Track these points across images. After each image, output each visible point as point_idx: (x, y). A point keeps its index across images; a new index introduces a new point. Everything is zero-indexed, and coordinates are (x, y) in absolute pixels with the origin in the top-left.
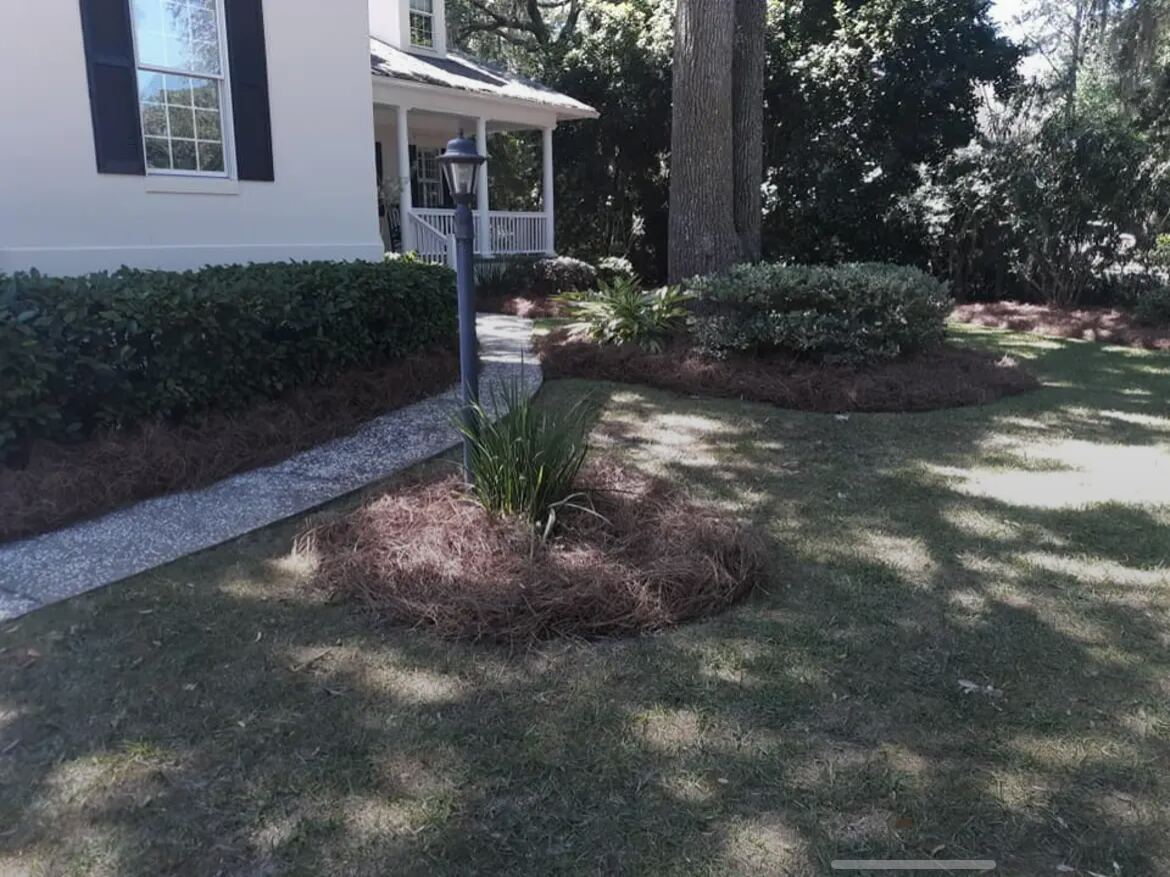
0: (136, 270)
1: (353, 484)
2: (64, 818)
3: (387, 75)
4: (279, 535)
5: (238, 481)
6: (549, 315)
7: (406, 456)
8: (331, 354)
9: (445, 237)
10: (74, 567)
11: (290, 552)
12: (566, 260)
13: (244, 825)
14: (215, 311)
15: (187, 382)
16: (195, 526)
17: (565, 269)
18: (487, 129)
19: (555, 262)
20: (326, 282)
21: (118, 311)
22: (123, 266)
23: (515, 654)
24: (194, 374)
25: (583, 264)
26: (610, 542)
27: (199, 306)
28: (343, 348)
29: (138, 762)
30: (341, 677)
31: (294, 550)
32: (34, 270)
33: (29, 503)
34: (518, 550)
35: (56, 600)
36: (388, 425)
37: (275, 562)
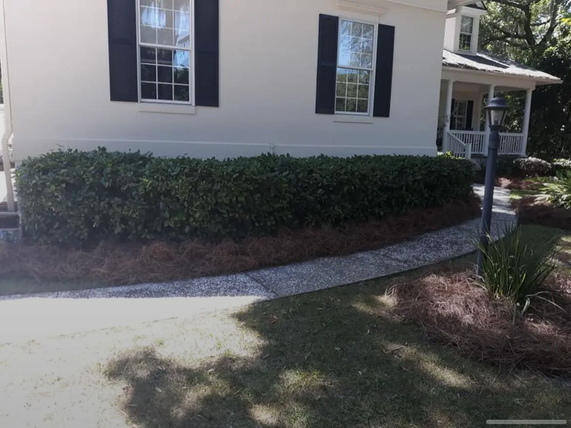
0: (326, 156)
1: (414, 265)
2: (286, 395)
3: (446, 65)
4: (379, 285)
5: (360, 255)
6: (520, 188)
7: (441, 255)
8: (408, 200)
9: (465, 145)
10: (292, 282)
11: (384, 294)
12: (533, 159)
13: (361, 423)
14: (360, 176)
15: (343, 207)
16: (341, 273)
17: (532, 164)
18: (495, 90)
19: (526, 160)
20: (409, 165)
21: (319, 174)
22: (322, 154)
23: (501, 373)
24: (346, 204)
25: (544, 162)
26: (564, 323)
27: (353, 174)
28: (413, 198)
29: (315, 379)
30: (408, 362)
31: (386, 293)
32: (288, 155)
33: (277, 252)
34: (505, 316)
35: (284, 296)
36: (432, 238)
37: (376, 297)
